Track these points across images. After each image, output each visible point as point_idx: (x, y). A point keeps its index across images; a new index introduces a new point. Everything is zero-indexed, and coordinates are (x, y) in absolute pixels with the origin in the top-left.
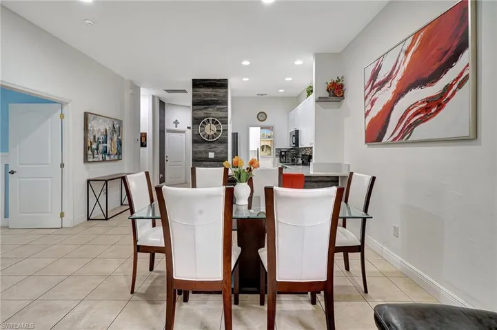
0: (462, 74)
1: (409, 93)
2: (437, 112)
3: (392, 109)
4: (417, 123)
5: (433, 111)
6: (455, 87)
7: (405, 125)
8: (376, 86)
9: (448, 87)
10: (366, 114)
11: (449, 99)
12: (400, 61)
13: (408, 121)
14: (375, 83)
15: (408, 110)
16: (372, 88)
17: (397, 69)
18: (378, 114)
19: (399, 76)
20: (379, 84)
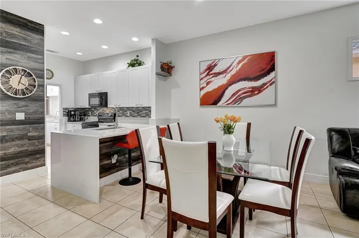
0: (271, 80)
1: (240, 82)
2: (258, 93)
3: (227, 88)
4: (245, 97)
5: (256, 93)
6: (268, 85)
7: (237, 97)
8: (211, 74)
9: (265, 84)
10: (201, 89)
11: (265, 89)
12: (233, 65)
13: (239, 96)
14: (211, 72)
15: (239, 90)
16: (208, 74)
17: (231, 69)
18: (214, 90)
19: (233, 73)
20: (215, 74)
